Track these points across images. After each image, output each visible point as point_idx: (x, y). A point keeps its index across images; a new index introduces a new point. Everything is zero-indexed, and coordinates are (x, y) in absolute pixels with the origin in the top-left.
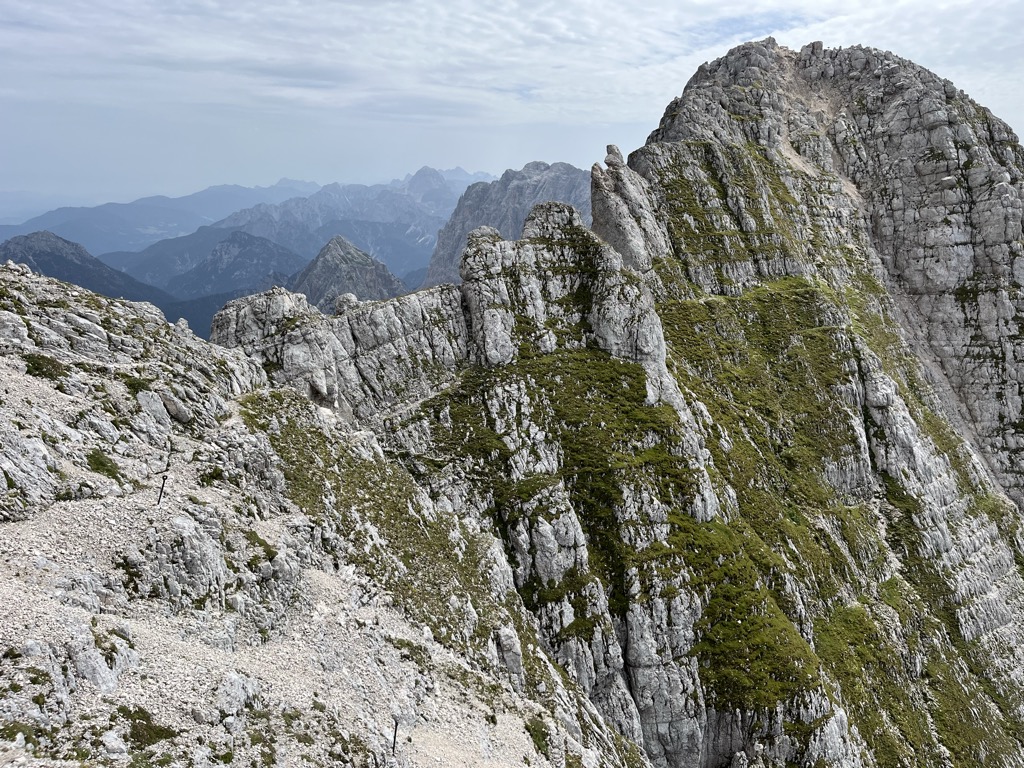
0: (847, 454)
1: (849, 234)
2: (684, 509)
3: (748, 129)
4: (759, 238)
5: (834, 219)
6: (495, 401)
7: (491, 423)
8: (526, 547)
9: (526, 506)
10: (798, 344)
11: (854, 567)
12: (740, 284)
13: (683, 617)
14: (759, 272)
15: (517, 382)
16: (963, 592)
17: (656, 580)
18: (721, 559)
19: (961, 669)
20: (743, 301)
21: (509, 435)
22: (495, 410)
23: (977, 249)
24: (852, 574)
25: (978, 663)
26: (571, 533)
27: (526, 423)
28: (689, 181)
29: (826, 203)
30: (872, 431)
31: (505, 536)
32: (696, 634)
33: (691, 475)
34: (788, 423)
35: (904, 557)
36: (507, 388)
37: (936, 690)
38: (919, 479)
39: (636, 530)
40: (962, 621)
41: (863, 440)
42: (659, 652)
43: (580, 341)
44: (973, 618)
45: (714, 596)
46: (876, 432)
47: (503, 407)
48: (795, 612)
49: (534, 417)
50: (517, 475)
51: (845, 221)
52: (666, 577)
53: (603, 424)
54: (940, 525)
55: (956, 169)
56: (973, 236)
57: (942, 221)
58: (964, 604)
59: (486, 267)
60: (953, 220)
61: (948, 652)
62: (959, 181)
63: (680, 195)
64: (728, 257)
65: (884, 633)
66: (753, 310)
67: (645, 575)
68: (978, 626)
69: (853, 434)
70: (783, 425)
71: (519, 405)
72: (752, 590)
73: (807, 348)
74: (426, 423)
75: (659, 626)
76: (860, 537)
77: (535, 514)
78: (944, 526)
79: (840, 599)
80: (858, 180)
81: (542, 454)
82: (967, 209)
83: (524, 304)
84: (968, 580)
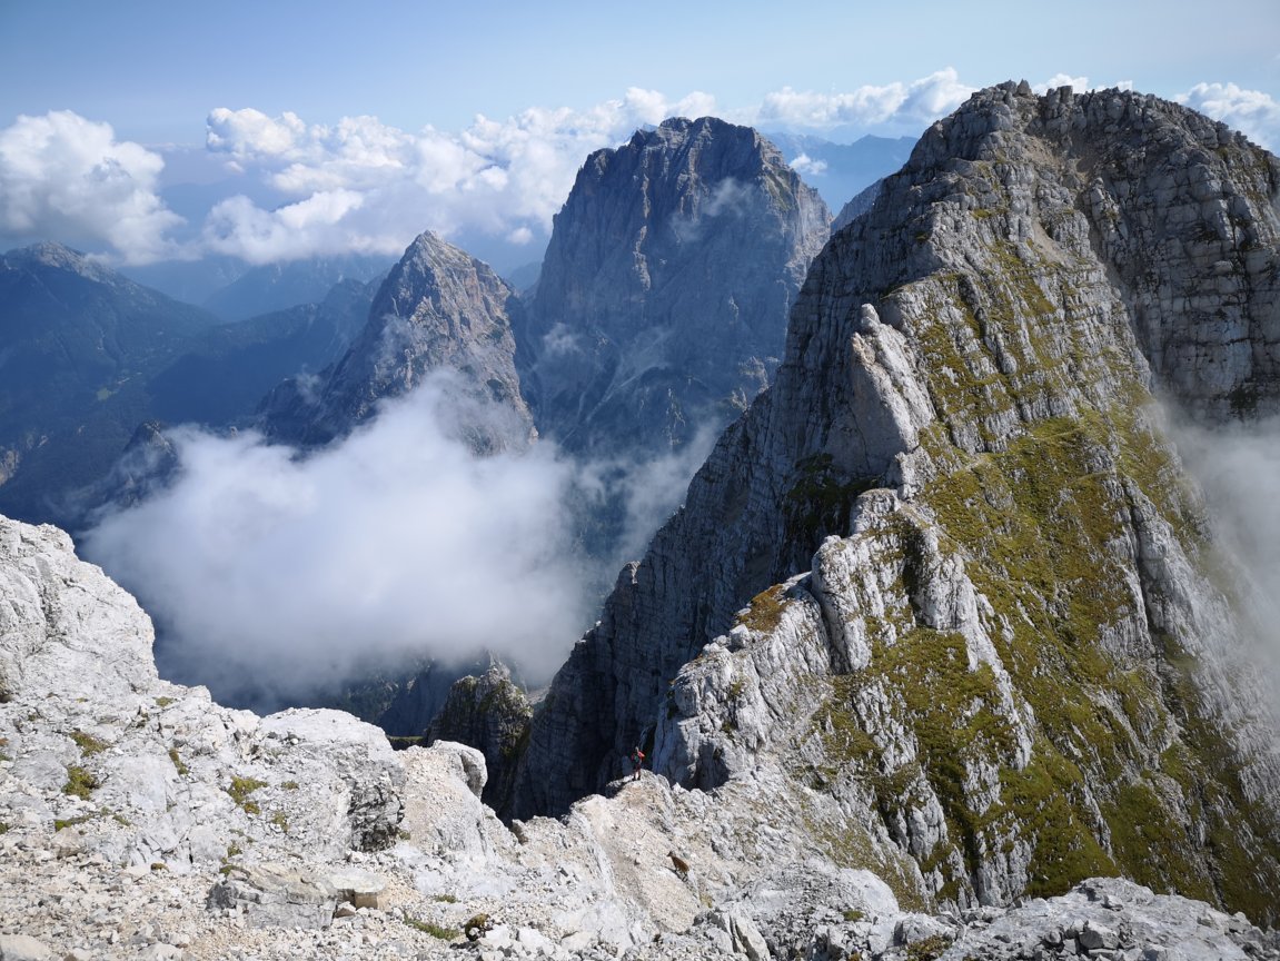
0: (1123, 616)
1: (1112, 334)
2: (1008, 764)
3: (996, 225)
4: (1021, 379)
5: (1095, 318)
6: (862, 704)
7: (863, 724)
8: (905, 831)
9: (901, 798)
10: (1068, 498)
11: (1136, 741)
12: (1004, 437)
13: (1019, 865)
14: (1022, 417)
15: (876, 683)
16: (1245, 750)
17: (997, 838)
18: (1042, 804)
19: (1245, 833)
20: (1008, 457)
21: (877, 734)
22: (863, 713)
23: (1256, 345)
24: (1134, 749)
25: (1262, 824)
26: (935, 815)
27: (888, 720)
28: (944, 326)
29: (1085, 299)
30: (1147, 587)
31: (888, 825)
32: (1028, 875)
33: (1011, 731)
34: (1064, 593)
35: (1184, 720)
36: (870, 690)
37: (1220, 858)
38: (1197, 634)
39: (979, 798)
40: (1245, 781)
41: (1140, 599)
42: (1003, 897)
43: (911, 622)
44: (1255, 777)
45: (1039, 840)
46: (1151, 587)
47: (869, 708)
48: (1095, 823)
49: (893, 713)
50: (889, 770)
51: (1106, 317)
52: (1005, 832)
53: (943, 705)
54: (1220, 682)
55: (1232, 251)
56: (1251, 331)
57: (1216, 314)
58: (1247, 763)
59: (839, 581)
60: (1229, 314)
61: (1231, 818)
62: (1235, 267)
63: (937, 346)
64: (990, 408)
65: (1167, 807)
66: (1019, 466)
67: (989, 836)
68: (1261, 785)
69: (1129, 593)
70: (1059, 596)
71: (881, 704)
72: (1068, 827)
73: (1078, 501)
74: (817, 734)
75: (1002, 876)
76: (1140, 707)
77: (909, 804)
78: (1224, 682)
79: (1125, 779)
80: (1118, 261)
81: (903, 746)
82: (1244, 299)
83: (869, 605)
84: (1249, 736)
